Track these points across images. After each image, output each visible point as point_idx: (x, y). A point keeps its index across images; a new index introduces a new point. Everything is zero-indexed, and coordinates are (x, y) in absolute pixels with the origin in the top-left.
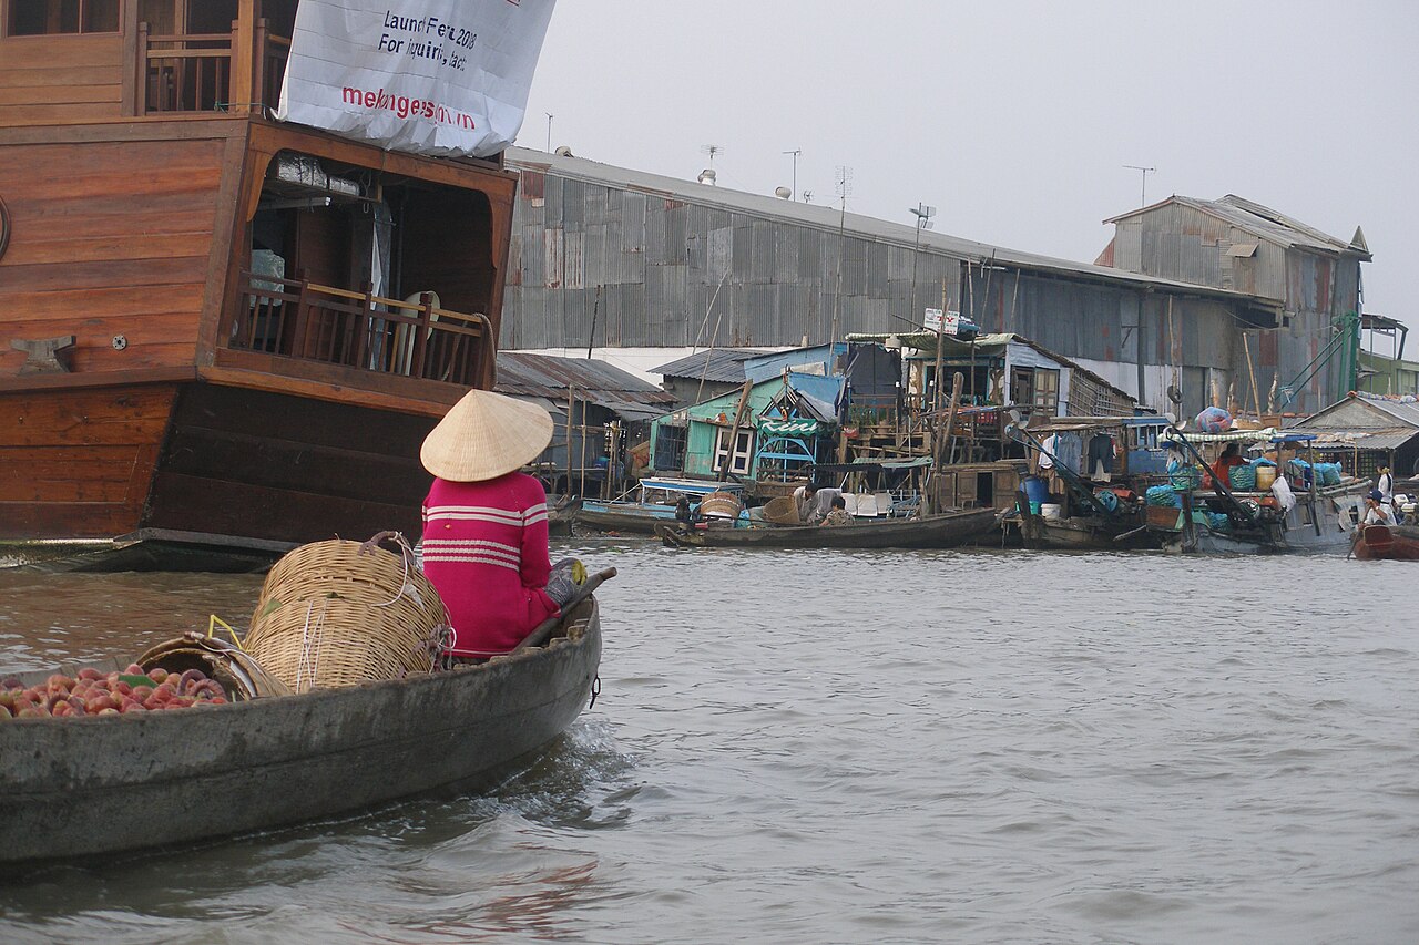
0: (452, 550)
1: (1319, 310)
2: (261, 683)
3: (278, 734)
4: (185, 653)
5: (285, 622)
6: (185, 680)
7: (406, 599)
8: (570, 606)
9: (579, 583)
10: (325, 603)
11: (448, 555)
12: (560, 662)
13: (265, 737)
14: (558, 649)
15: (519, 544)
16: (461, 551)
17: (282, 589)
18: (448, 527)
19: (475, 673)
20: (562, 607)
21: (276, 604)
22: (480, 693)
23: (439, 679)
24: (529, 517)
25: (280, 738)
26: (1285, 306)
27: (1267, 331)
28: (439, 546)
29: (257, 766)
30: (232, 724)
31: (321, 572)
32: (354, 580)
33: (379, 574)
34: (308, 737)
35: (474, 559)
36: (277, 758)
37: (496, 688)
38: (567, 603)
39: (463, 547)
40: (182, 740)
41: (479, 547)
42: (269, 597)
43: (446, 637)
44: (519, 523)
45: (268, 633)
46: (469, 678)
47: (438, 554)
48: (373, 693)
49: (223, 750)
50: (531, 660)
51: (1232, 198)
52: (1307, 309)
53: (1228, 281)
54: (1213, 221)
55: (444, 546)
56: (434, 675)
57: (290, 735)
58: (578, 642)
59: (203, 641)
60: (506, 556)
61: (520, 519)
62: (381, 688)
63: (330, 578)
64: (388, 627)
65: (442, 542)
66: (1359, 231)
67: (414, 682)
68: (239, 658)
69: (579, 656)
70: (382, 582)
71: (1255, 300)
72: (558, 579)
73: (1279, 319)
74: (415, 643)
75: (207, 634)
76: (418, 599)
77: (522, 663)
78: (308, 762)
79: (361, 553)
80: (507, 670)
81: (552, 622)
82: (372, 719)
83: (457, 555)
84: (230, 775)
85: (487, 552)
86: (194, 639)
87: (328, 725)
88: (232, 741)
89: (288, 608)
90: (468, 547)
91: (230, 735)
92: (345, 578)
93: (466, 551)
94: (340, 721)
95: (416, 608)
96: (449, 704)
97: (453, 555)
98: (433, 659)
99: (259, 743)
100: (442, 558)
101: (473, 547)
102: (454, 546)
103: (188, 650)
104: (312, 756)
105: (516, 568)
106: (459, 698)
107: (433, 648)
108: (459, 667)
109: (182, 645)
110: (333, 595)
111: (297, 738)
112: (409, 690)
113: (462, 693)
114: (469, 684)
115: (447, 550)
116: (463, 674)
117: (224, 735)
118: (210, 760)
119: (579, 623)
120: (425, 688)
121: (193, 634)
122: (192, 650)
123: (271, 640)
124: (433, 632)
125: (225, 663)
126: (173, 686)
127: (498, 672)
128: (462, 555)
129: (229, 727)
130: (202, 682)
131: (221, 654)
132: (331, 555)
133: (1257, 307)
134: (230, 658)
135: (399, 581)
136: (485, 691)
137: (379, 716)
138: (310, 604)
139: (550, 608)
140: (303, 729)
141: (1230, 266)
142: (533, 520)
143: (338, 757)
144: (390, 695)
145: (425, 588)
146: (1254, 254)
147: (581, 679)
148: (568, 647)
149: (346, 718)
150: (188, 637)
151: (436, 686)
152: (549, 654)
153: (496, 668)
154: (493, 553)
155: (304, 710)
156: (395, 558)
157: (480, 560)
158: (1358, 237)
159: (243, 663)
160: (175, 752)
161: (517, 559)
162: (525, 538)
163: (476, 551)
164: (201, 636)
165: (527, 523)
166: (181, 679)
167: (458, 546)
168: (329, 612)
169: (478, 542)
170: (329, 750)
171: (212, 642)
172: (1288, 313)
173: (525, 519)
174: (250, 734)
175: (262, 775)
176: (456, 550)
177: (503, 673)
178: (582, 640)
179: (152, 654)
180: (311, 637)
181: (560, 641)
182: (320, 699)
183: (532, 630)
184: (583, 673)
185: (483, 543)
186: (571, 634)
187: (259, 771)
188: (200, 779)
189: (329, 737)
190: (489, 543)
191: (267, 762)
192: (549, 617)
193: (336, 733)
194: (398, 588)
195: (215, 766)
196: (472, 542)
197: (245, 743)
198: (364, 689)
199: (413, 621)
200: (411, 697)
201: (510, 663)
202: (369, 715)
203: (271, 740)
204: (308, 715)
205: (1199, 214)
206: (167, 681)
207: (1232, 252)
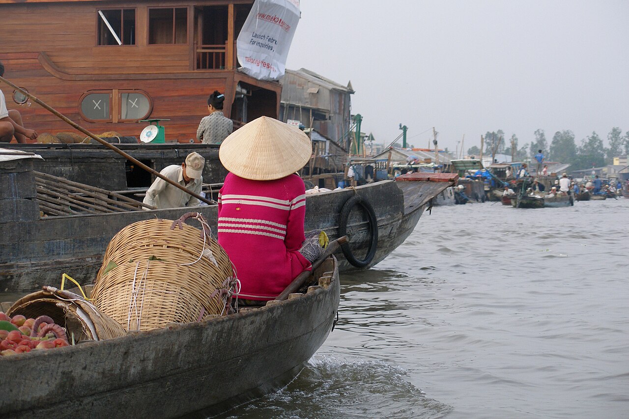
0: (240, 226)
1: (339, 114)
2: (99, 324)
3: (101, 370)
4: (44, 302)
5: (119, 278)
6: (38, 324)
7: (205, 260)
8: (317, 263)
9: (324, 247)
10: (147, 264)
11: (238, 228)
12: (316, 303)
13: (90, 373)
14: (315, 294)
15: (286, 222)
16: (247, 226)
17: (118, 254)
18: (238, 209)
19: (256, 314)
20: (312, 263)
21: (114, 265)
22: (260, 329)
23: (230, 320)
24: (294, 204)
25: (103, 373)
26: (329, 112)
27: (323, 122)
28: (231, 222)
29: (84, 396)
30: (61, 364)
31: (145, 242)
32: (168, 247)
33: (186, 242)
34: (127, 371)
35: (257, 233)
36: (101, 389)
37: (271, 324)
38: (316, 260)
39: (248, 223)
40: (17, 380)
41: (260, 224)
42: (109, 260)
43: (234, 285)
44: (287, 208)
45: (108, 285)
46: (252, 319)
47: (230, 228)
48: (179, 334)
49: (54, 386)
50: (296, 302)
51: (303, 70)
52: (336, 113)
53: (307, 102)
54: (301, 79)
55: (234, 223)
56: (225, 318)
57: (112, 370)
58: (327, 288)
59: (56, 293)
60: (277, 231)
61: (288, 206)
62: (185, 329)
63: (151, 246)
64: (192, 280)
65: (233, 220)
66: (349, 83)
67: (210, 323)
68: (83, 305)
69: (328, 298)
70: (188, 248)
71: (318, 110)
72: (309, 244)
73: (327, 117)
74: (212, 291)
75: (59, 288)
76: (213, 260)
77: (290, 305)
78: (127, 390)
79: (173, 227)
80: (279, 311)
81: (306, 274)
82: (178, 353)
83: (244, 229)
84: (61, 406)
85: (266, 228)
86: (49, 291)
87: (143, 361)
88: (62, 378)
89: (122, 268)
90: (252, 224)
91: (59, 374)
92: (162, 246)
93: (249, 227)
94: (152, 356)
95: (212, 266)
96: (237, 339)
97: (241, 228)
98: (225, 302)
99: (86, 378)
100: (233, 231)
101: (256, 224)
102: (242, 223)
103: (45, 299)
104: (129, 385)
105: (283, 238)
106: (245, 333)
107: (224, 294)
108: (244, 311)
109: (42, 296)
110: (153, 258)
111: (117, 372)
112: (207, 329)
113: (247, 329)
114: (252, 323)
115: (237, 225)
116: (247, 316)
117: (55, 374)
118: (43, 395)
119: (327, 275)
120: (219, 327)
121: (49, 288)
122: (49, 299)
123: (109, 290)
124: (225, 283)
125: (73, 309)
126: (29, 328)
127: (272, 313)
128: (247, 229)
129: (58, 367)
130: (49, 326)
131: (70, 302)
132: (152, 230)
133: (319, 112)
134: (77, 305)
135: (200, 248)
136: (264, 327)
137: (184, 351)
138: (137, 264)
139: (305, 264)
140: (122, 365)
141: (308, 96)
142: (297, 206)
143: (151, 384)
144: (192, 334)
145: (218, 252)
146: (318, 92)
147: (329, 314)
148: (321, 293)
149: (157, 354)
150: (46, 290)
151: (227, 325)
152: (308, 298)
153: (271, 310)
154: (269, 229)
155: (123, 350)
156: (196, 231)
157: (261, 233)
158: (349, 85)
159: (86, 309)
160: (11, 391)
161: (284, 232)
162: (290, 218)
163: (258, 227)
164: (55, 289)
165: (293, 208)
166: (34, 324)
167: (245, 223)
168: (150, 270)
169: (259, 221)
170: (144, 379)
171: (63, 294)
172: (331, 115)
173: (292, 205)
174: (77, 371)
175: (88, 403)
176: (244, 226)
177: (277, 313)
178: (330, 286)
179: (21, 303)
180: (138, 288)
181: (315, 289)
182: (136, 340)
183: (293, 279)
184: (330, 310)
185: (263, 222)
186: (322, 283)
187: (86, 401)
188: (35, 411)
189: (144, 370)
190: (267, 222)
191: (93, 392)
192: (303, 270)
193: (150, 366)
194: (199, 252)
195: (48, 400)
196: (256, 221)
197: (73, 379)
198: (171, 331)
199: (210, 275)
200: (208, 334)
201: (281, 306)
202: (176, 351)
203: (95, 375)
204: (126, 353)
205: (296, 77)
206: (25, 324)
207: (309, 91)
